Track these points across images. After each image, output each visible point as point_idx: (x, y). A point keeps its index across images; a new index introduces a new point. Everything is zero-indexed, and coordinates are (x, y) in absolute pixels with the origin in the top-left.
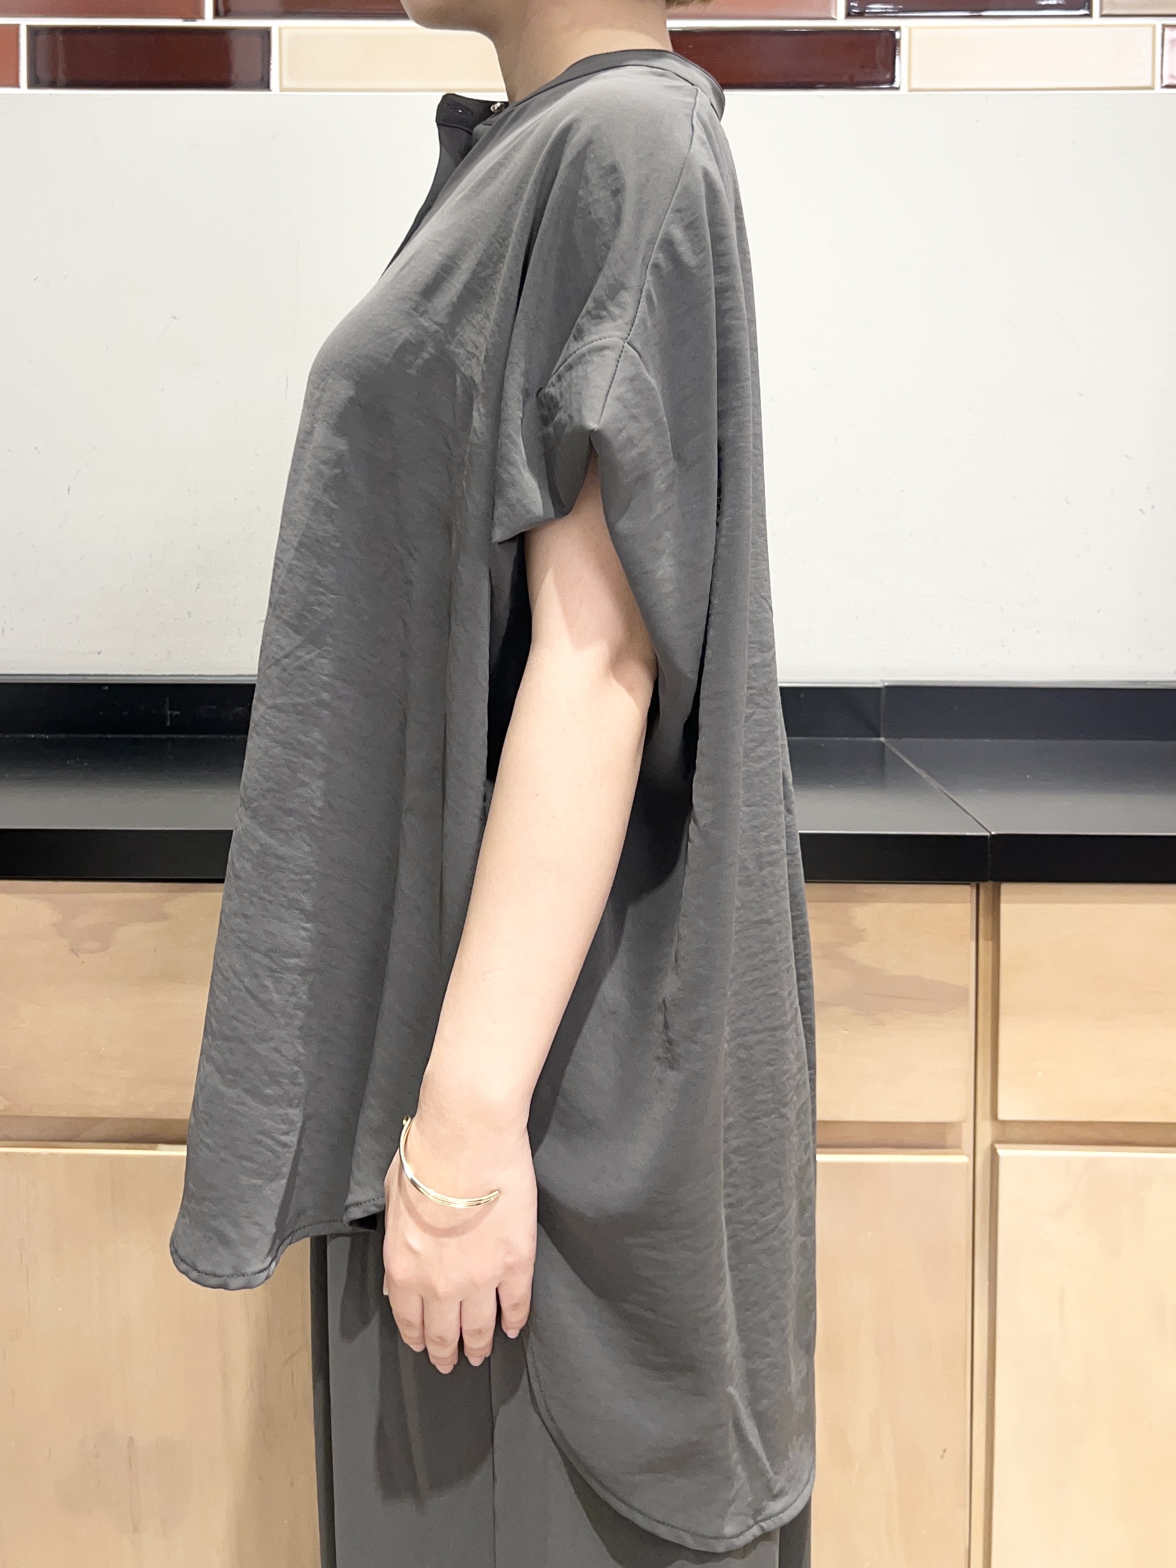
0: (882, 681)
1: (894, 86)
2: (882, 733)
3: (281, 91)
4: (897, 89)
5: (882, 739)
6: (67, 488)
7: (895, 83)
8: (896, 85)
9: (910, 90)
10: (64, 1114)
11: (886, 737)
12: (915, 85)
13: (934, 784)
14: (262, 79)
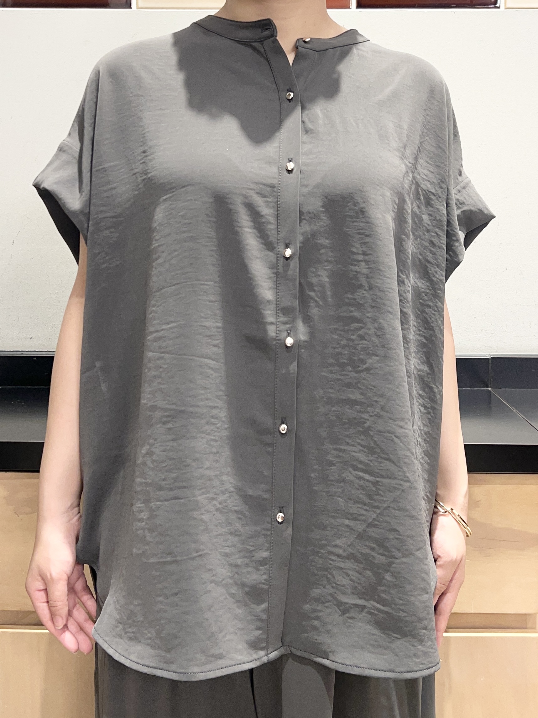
0: (490, 355)
1: (496, 6)
2: (490, 386)
3: (137, 9)
4: (499, 8)
5: (490, 389)
6: (12, 242)
7: (498, 4)
8: (498, 5)
9: (505, 9)
10: (10, 609)
11: (491, 387)
12: (508, 6)
13: (520, 415)
14: (126, 2)
